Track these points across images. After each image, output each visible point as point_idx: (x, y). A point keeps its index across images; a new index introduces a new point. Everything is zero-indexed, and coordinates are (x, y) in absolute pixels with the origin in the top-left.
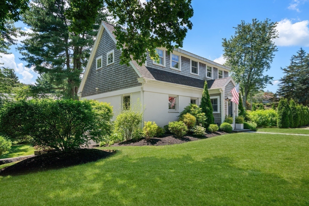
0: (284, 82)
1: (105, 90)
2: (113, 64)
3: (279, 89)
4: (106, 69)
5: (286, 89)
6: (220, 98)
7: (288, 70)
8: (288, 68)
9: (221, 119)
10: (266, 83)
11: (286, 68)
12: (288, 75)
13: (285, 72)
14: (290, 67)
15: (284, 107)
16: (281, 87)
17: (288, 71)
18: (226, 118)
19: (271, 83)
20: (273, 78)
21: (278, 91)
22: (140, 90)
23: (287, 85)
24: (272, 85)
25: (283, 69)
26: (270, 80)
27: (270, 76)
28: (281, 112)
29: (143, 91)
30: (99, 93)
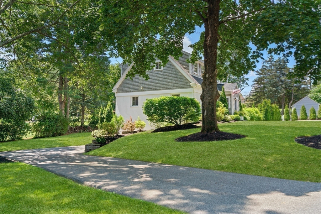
0: (257, 83)
1: (151, 88)
2: (162, 70)
3: (252, 90)
4: (153, 73)
5: (258, 90)
6: (231, 98)
7: (260, 72)
8: (260, 71)
9: (231, 112)
10: (243, 84)
11: (258, 70)
12: (260, 77)
13: (257, 74)
14: (261, 70)
15: (266, 106)
16: (254, 88)
17: (260, 74)
18: (234, 112)
19: (247, 84)
20: (249, 79)
21: (252, 91)
22: (192, 91)
23: (259, 86)
24: (249, 86)
25: (256, 72)
26: (247, 81)
27: (247, 78)
28: (264, 109)
29: (194, 92)
30: (142, 91)
